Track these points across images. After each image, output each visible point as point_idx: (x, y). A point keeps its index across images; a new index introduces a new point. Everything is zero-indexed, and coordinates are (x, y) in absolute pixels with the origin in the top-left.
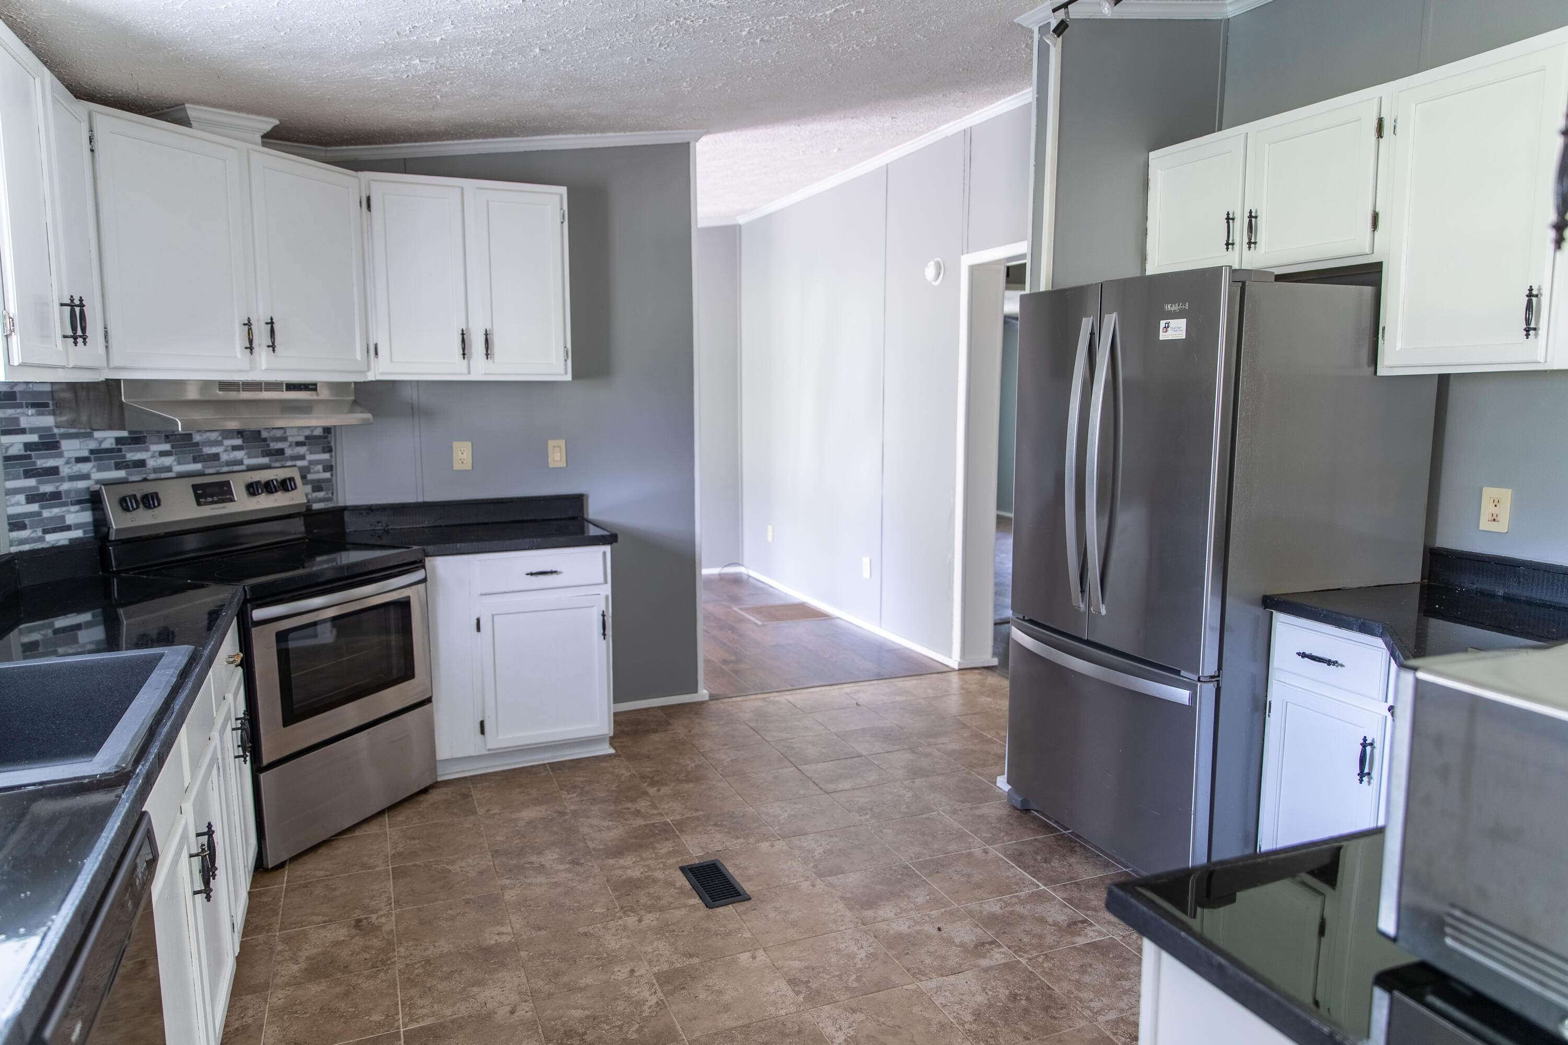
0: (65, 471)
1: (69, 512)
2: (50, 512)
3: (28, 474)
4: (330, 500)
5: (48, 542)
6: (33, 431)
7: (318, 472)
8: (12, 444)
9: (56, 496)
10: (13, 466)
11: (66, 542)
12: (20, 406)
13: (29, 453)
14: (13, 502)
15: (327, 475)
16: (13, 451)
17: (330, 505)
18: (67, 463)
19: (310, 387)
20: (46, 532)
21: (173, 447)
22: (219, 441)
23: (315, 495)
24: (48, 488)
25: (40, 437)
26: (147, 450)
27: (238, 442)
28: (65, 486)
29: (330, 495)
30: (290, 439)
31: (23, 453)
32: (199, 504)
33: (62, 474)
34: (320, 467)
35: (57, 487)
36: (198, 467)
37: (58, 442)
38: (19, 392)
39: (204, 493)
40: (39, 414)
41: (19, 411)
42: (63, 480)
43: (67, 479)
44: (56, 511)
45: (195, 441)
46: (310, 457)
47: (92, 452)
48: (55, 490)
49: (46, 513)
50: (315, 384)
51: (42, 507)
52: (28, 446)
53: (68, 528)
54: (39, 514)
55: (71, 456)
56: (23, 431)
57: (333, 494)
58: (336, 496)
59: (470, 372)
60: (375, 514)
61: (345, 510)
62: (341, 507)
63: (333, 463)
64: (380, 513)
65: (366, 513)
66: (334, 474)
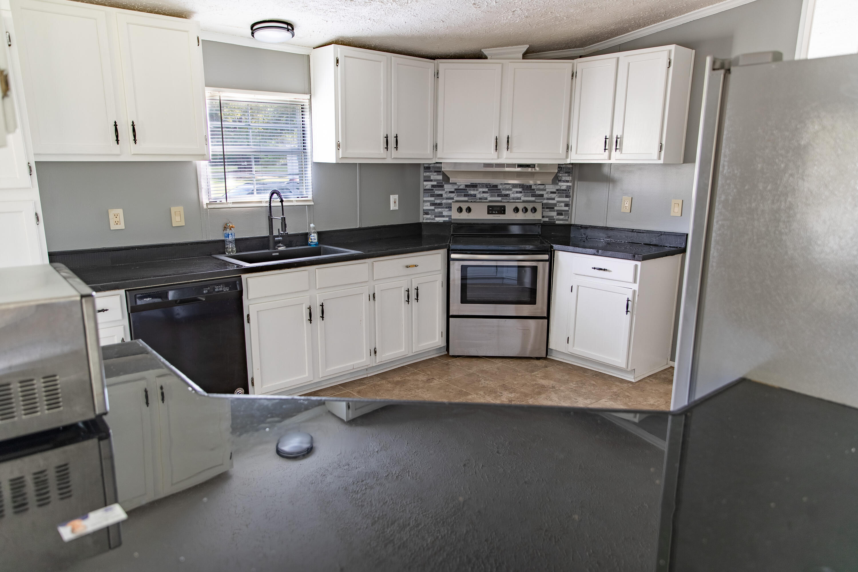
0: (445, 196)
1: (445, 211)
2: (438, 210)
3: (432, 196)
4: (567, 220)
5: (436, 221)
6: (435, 180)
7: (561, 206)
8: (427, 185)
9: (440, 204)
10: (426, 193)
11: (442, 221)
12: (431, 172)
13: (432, 188)
14: (426, 205)
15: (567, 208)
16: (427, 187)
17: (567, 223)
18: (446, 193)
19: (531, 166)
20: (435, 217)
21: (489, 190)
22: (511, 189)
23: (558, 217)
24: (438, 201)
25: (437, 183)
26: (477, 190)
27: (520, 190)
28: (444, 201)
29: (567, 218)
30: (547, 190)
31: (430, 188)
32: (488, 213)
33: (443, 197)
34: (563, 204)
35: (441, 201)
36: (499, 199)
37: (443, 185)
38: (432, 167)
39: (491, 210)
40: (438, 175)
41: (431, 173)
42: (444, 199)
43: (445, 199)
44: (440, 210)
45: (499, 188)
46: (557, 199)
47: (456, 189)
48: (440, 202)
49: (436, 210)
50: (535, 165)
51: (435, 208)
52: (433, 186)
53: (444, 216)
54: (434, 210)
55: (448, 190)
56: (431, 181)
57: (568, 218)
58: (570, 219)
59: (610, 158)
60: (583, 230)
61: (571, 226)
62: (570, 224)
63: (570, 203)
64: (585, 230)
65: (580, 229)
66: (570, 208)
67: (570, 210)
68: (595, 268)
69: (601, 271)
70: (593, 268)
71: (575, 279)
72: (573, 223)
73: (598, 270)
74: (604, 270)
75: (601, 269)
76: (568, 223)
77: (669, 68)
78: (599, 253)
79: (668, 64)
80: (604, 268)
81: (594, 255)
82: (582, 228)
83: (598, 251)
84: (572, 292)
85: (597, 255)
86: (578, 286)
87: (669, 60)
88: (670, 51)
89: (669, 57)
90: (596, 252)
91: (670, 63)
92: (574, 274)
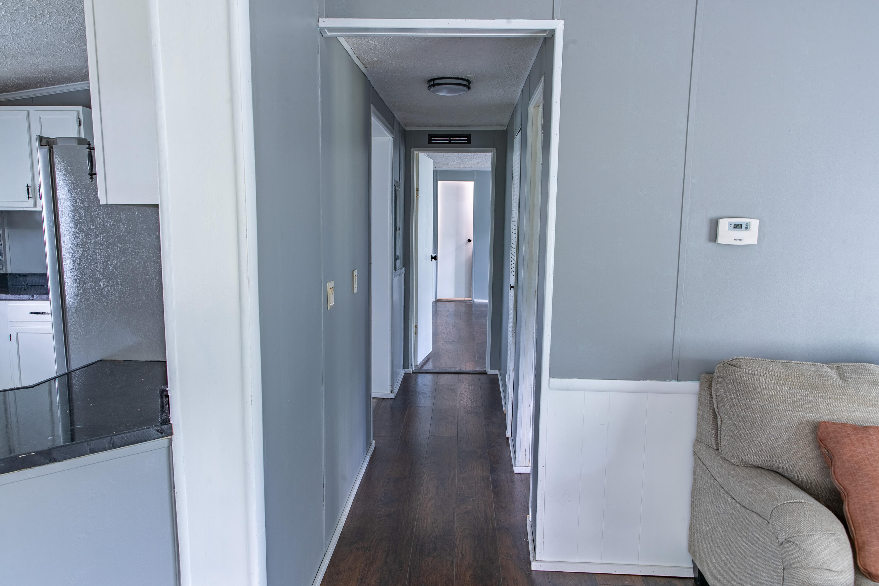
4: (2, 269)
57: (3, 267)
58: (5, 268)
59: (36, 206)
60: (22, 278)
61: (7, 275)
62: (6, 273)
63: (3, 251)
64: (24, 277)
65: (18, 277)
66: (3, 257)
67: (3, 259)
68: (32, 313)
69: (39, 315)
70: (30, 313)
71: (13, 327)
72: (9, 271)
73: (36, 315)
74: (42, 313)
75: (38, 313)
76: (3, 272)
77: (80, 127)
78: (35, 297)
79: (79, 123)
80: (41, 312)
81: (29, 300)
82: (20, 276)
83: (33, 296)
84: (11, 340)
85: (32, 300)
86: (18, 333)
87: (78, 120)
88: (78, 112)
89: (78, 117)
90: (30, 297)
91: (80, 122)
92: (10, 322)
